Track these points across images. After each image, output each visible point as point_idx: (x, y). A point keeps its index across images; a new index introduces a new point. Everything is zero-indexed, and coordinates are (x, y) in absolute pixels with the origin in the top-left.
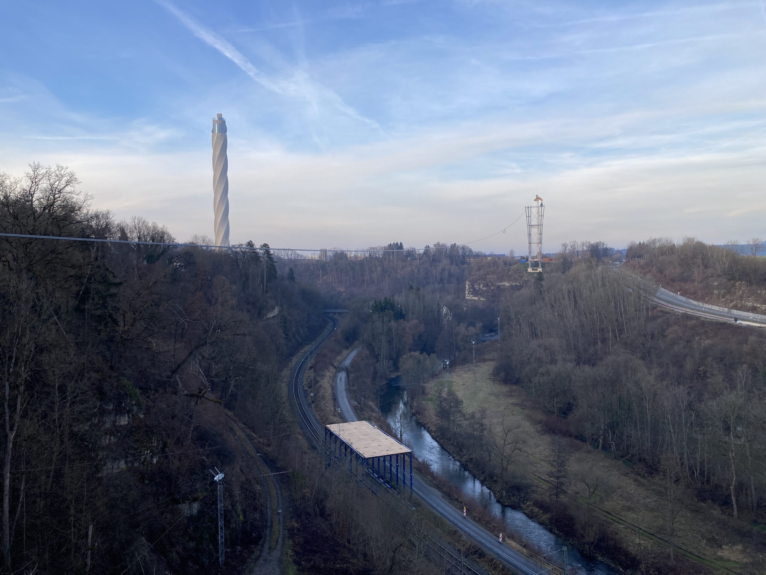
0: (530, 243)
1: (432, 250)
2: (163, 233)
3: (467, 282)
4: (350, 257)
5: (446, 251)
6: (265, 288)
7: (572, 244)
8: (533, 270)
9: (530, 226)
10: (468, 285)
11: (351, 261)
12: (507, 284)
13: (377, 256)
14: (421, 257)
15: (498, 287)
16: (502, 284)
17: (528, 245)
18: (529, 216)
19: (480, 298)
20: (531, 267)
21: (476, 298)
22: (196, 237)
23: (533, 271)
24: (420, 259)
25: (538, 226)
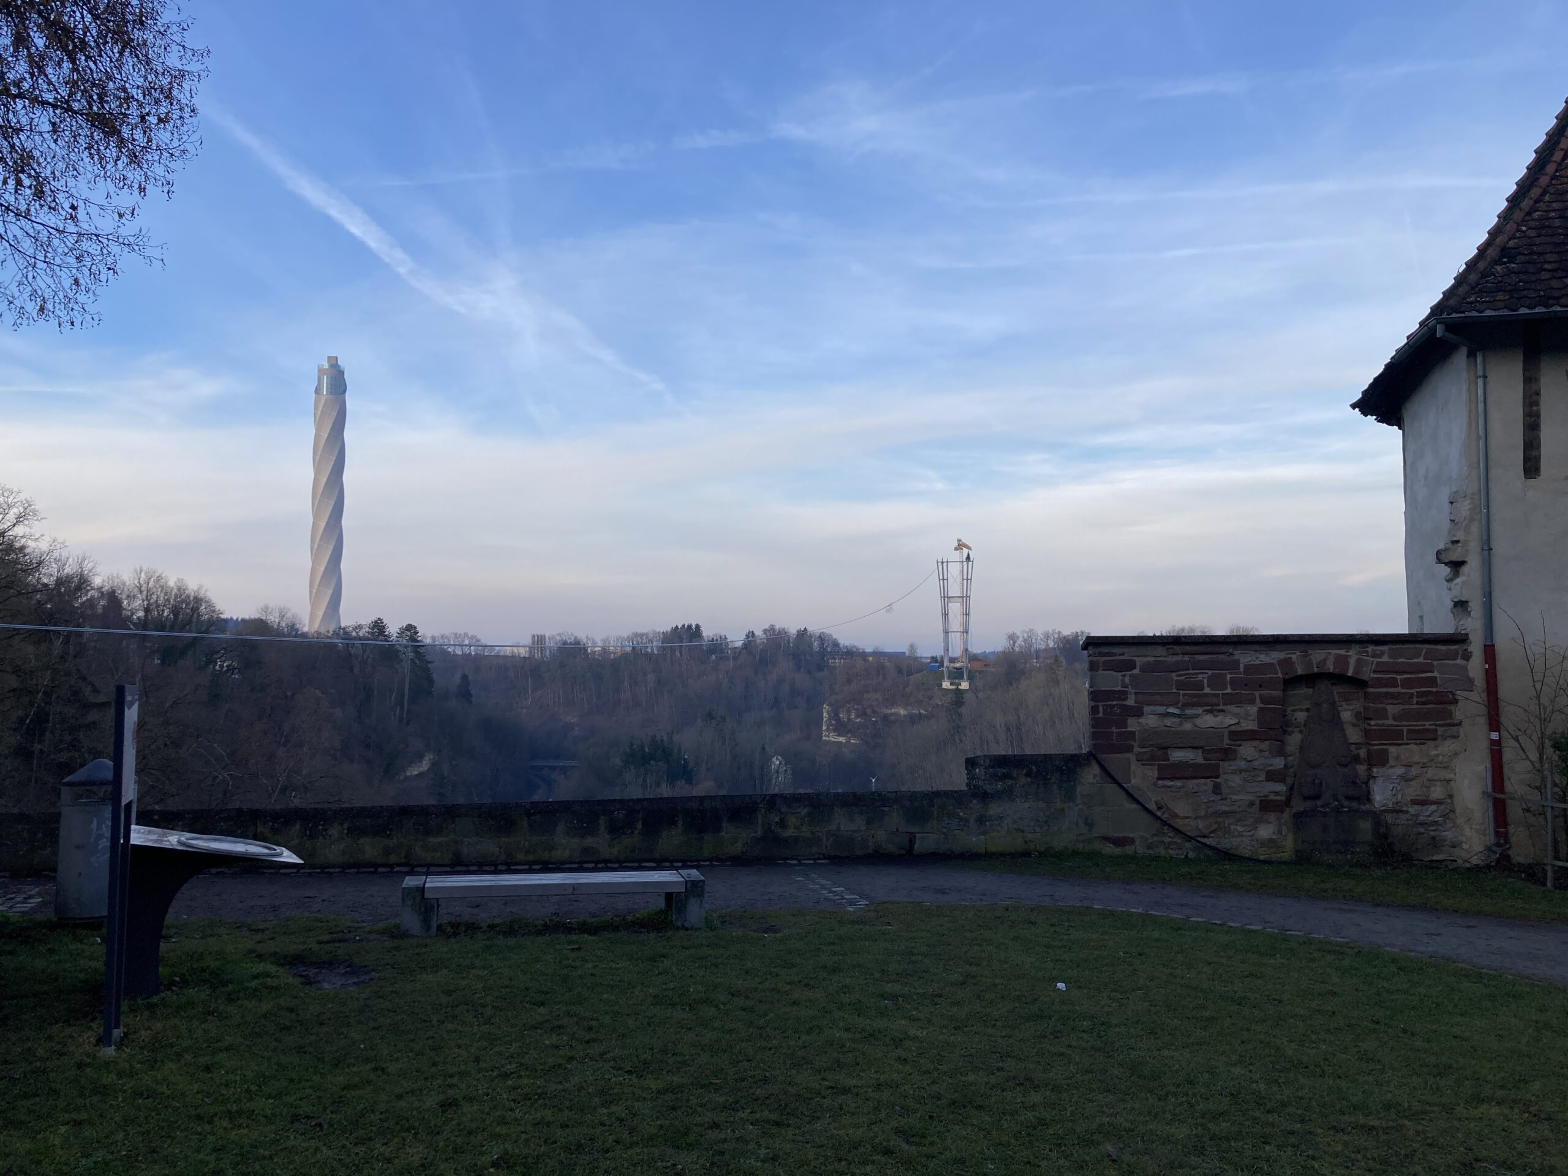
0: (946, 632)
1: (758, 641)
2: (198, 600)
3: (825, 706)
4: (594, 652)
5: (789, 643)
6: (405, 715)
7: (1026, 635)
8: (951, 684)
9: (946, 598)
10: (828, 712)
11: (594, 659)
12: (902, 712)
13: (649, 650)
14: (737, 653)
15: (886, 717)
16: (893, 711)
17: (942, 635)
18: (943, 580)
19: (850, 738)
20: (949, 678)
21: (842, 739)
22: (266, 609)
23: (953, 687)
24: (735, 658)
25: (961, 600)
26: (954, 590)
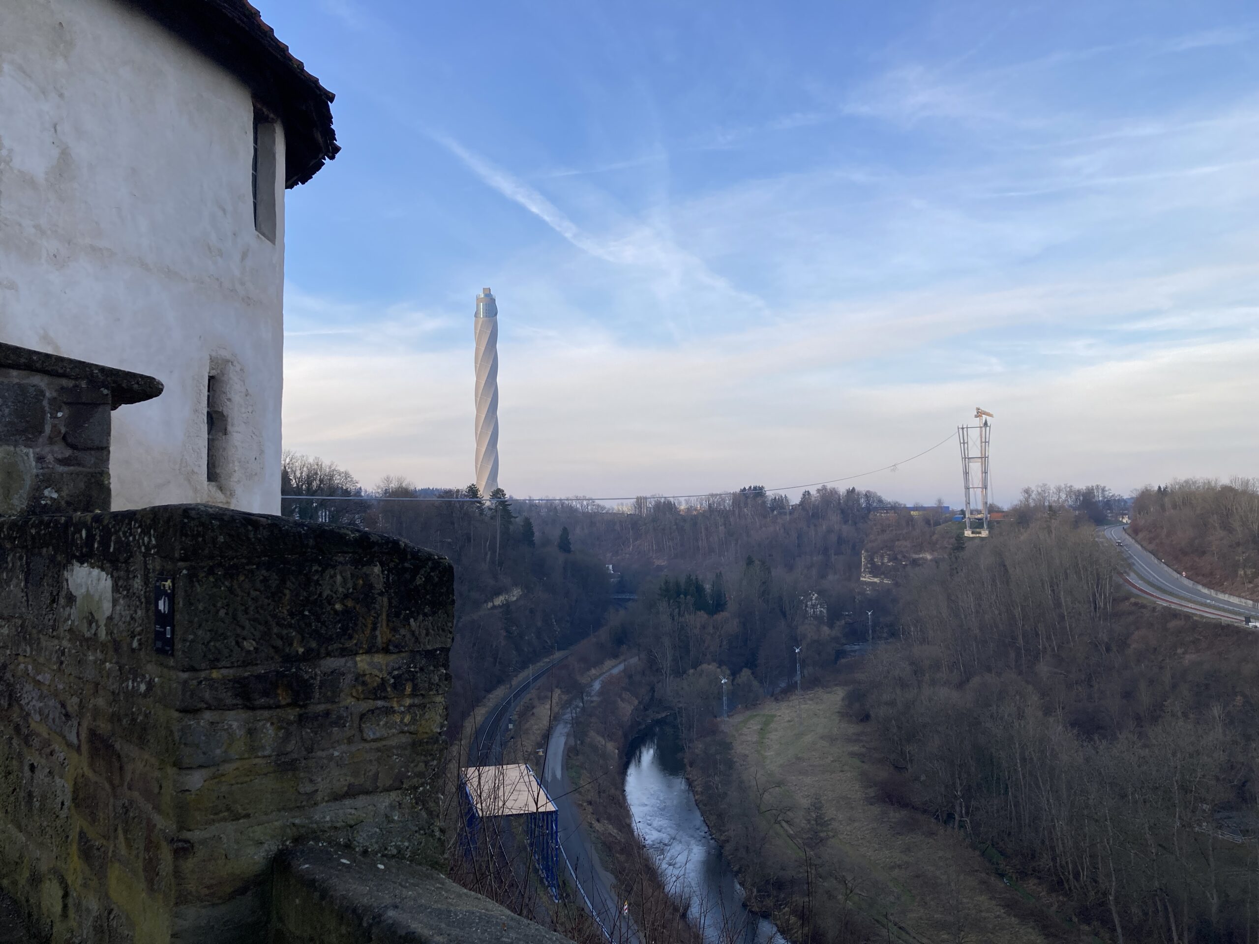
0: (967, 488)
3: (863, 552)
4: (679, 510)
5: (839, 501)
7: (1040, 490)
8: (973, 533)
9: (966, 459)
10: (865, 557)
11: (680, 515)
12: (929, 557)
13: (722, 507)
14: (794, 509)
15: (914, 561)
16: (921, 556)
17: (964, 490)
18: (964, 444)
19: (883, 579)
20: (971, 528)
21: (876, 580)
23: (974, 535)
24: (792, 514)
25: (980, 460)
26: (974, 451)
